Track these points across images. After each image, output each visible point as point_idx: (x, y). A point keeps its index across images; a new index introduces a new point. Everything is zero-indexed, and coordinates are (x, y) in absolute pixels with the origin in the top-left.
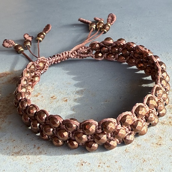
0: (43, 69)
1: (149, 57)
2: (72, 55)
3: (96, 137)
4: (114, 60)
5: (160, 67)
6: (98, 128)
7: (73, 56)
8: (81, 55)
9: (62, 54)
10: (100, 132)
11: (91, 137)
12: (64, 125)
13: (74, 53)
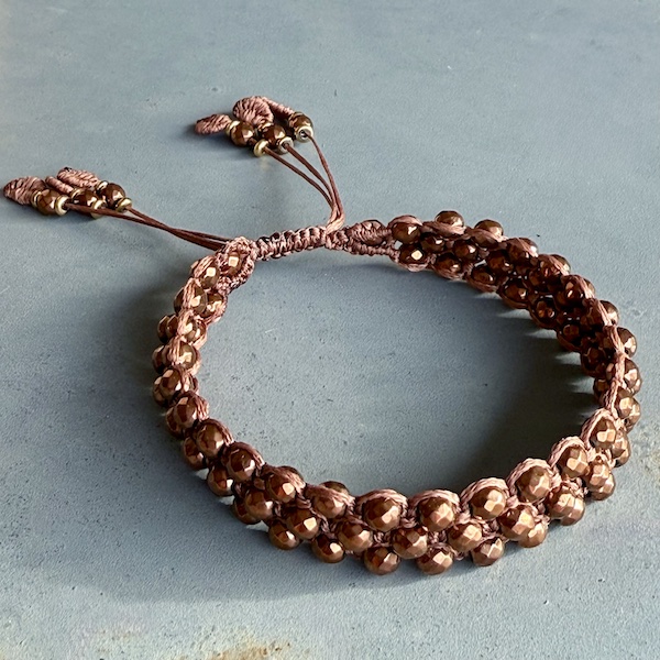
0: (236, 275)
1: (584, 302)
2: (332, 239)
3: (397, 538)
4: (458, 278)
5: (620, 347)
6: (407, 514)
7: (333, 243)
8: (359, 246)
9: (302, 234)
10: (411, 526)
11: (382, 538)
12: (307, 499)
13: (339, 236)
